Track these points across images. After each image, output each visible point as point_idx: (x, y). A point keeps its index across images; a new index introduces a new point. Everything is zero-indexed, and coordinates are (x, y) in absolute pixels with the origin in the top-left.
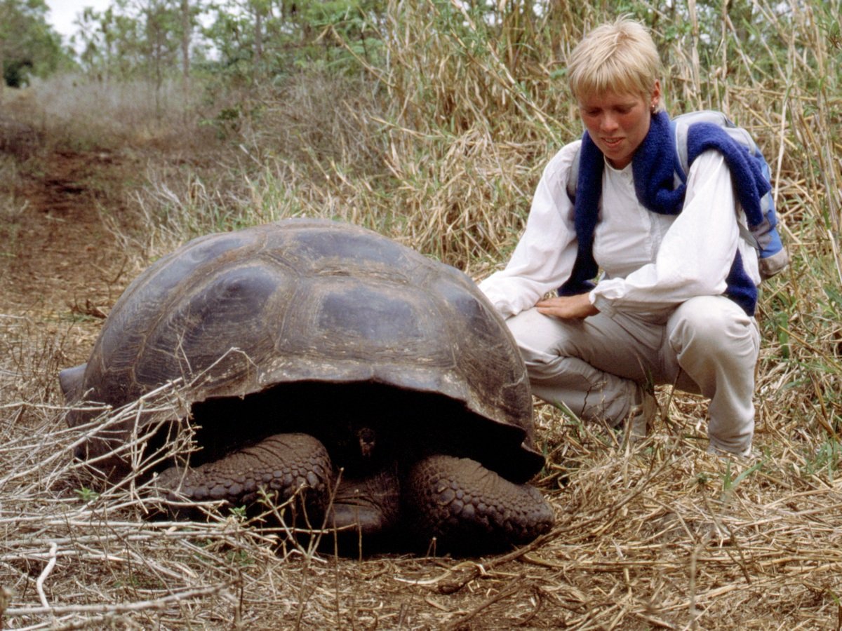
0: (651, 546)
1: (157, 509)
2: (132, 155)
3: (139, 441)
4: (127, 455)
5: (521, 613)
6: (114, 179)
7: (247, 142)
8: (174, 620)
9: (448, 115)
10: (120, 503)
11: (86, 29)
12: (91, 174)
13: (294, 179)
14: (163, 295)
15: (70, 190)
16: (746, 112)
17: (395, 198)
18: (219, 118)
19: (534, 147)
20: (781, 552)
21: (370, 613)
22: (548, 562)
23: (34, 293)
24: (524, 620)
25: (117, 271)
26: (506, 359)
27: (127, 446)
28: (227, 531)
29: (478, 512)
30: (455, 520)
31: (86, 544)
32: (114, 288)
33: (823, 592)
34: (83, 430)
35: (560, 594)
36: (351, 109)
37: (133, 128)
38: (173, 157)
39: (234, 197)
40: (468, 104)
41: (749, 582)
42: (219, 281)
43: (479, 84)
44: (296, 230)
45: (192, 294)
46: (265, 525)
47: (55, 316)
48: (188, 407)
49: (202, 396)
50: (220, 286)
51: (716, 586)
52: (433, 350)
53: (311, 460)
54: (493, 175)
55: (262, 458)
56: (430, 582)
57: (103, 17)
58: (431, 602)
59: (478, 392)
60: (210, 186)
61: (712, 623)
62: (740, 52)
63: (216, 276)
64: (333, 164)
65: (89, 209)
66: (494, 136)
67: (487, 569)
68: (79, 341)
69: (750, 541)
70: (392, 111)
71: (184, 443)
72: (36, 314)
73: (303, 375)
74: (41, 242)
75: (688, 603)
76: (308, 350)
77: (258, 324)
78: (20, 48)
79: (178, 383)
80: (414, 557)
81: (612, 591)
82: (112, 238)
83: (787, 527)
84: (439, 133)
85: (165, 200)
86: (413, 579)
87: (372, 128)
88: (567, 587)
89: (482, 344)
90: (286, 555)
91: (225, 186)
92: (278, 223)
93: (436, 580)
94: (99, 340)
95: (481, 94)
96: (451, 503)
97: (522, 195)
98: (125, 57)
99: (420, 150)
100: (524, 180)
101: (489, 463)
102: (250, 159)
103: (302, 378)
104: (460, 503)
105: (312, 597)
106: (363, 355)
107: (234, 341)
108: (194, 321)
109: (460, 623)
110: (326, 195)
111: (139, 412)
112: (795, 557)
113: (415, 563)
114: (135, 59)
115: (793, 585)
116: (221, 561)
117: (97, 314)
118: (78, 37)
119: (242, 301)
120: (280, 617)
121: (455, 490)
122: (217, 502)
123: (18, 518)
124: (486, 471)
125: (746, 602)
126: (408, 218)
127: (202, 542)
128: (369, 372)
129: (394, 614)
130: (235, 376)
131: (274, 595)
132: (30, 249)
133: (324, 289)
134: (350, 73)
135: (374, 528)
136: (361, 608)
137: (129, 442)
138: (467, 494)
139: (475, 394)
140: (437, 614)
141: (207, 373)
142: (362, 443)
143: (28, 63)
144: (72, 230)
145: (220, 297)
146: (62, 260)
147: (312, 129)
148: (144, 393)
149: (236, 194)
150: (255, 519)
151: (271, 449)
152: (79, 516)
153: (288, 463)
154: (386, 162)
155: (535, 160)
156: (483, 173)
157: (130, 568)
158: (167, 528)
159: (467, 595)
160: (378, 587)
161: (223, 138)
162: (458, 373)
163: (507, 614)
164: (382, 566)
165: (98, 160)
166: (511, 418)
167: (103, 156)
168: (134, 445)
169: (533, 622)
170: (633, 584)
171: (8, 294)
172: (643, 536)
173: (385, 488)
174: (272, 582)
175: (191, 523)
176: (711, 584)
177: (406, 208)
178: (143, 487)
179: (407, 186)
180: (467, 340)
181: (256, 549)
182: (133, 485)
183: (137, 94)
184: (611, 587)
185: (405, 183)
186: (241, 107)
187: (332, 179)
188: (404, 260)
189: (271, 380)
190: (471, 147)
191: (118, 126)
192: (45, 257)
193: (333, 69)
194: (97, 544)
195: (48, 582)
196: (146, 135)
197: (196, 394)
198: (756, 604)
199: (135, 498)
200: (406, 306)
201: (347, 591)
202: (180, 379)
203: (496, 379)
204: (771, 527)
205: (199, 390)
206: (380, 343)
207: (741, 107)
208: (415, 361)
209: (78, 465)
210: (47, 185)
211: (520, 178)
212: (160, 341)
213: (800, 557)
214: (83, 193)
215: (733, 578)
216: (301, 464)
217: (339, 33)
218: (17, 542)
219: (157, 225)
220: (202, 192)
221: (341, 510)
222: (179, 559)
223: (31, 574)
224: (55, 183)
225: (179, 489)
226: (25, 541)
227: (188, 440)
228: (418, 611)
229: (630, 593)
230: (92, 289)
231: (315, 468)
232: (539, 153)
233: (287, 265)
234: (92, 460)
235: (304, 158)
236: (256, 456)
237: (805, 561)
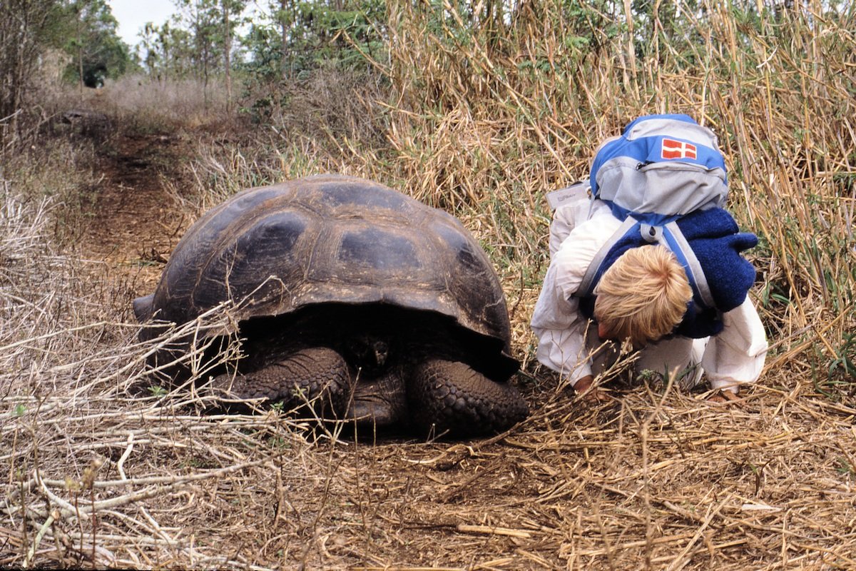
0: (605, 431)
1: (213, 406)
2: (186, 137)
3: (197, 352)
4: (188, 363)
5: (503, 485)
6: (173, 156)
7: (277, 125)
8: (227, 493)
9: (437, 98)
10: (183, 401)
11: (148, 39)
12: (154, 152)
13: (315, 152)
14: (215, 236)
15: (138, 165)
16: (674, 94)
17: (395, 166)
18: (255, 106)
19: (505, 123)
20: (709, 434)
21: (383, 486)
22: (523, 444)
23: (110, 245)
24: (505, 490)
25: (176, 227)
26: (488, 283)
27: (188, 356)
28: (268, 421)
29: (468, 404)
30: (450, 411)
31: (156, 434)
32: (173, 240)
33: (743, 464)
34: (154, 343)
35: (534, 469)
36: (359, 96)
37: (186, 116)
38: (219, 137)
39: (267, 168)
40: (452, 91)
41: (684, 457)
42: (260, 224)
43: (461, 75)
44: (320, 183)
45: (238, 235)
46: (298, 417)
47: (127, 262)
48: (236, 323)
49: (247, 316)
50: (260, 228)
51: (657, 461)
52: (430, 277)
53: (331, 370)
54: (473, 146)
55: (292, 369)
56: (430, 461)
57: (160, 30)
58: (431, 477)
59: (466, 310)
60: (249, 159)
61: (655, 489)
62: (668, 46)
63: (258, 220)
64: (345, 139)
65: (153, 180)
66: (474, 115)
67: (475, 450)
68: (147, 281)
69: (685, 425)
70: (392, 97)
71: (233, 353)
72: (113, 261)
73: (327, 297)
74: (115, 206)
75: (636, 474)
76: (330, 278)
77: (291, 258)
78: (96, 56)
79: (227, 305)
80: (417, 442)
81: (575, 466)
82: (171, 201)
83: (713, 415)
84: (430, 113)
85: (213, 170)
86: (416, 459)
87: (376, 111)
88: (540, 464)
89: (468, 272)
90: (316, 440)
91: (260, 160)
92: (306, 178)
93: (434, 460)
94: (163, 279)
95: (463, 83)
96: (446, 397)
97: (497, 161)
98: (178, 61)
99: (414, 128)
100: (498, 150)
101: (476, 366)
102: (279, 138)
103: (326, 300)
104: (454, 398)
105: (336, 474)
106: (374, 281)
107: (272, 272)
108: (240, 257)
109: (455, 493)
110: (340, 165)
111: (198, 328)
112: (720, 438)
113: (419, 447)
114: (187, 63)
115: (720, 459)
116: (263, 446)
117: (160, 260)
118: (141, 47)
119: (278, 240)
120: (311, 490)
121: (450, 387)
122: (260, 399)
123: (103, 415)
124: (474, 372)
125: (682, 473)
126: (406, 181)
127: (249, 432)
128: (379, 295)
129: (402, 487)
130: (273, 300)
131: (306, 472)
132: (107, 212)
133: (343, 229)
134: (358, 68)
135: (384, 419)
136: (376, 482)
137: (189, 352)
138: (459, 390)
139: (463, 312)
140: (436, 487)
141: (251, 298)
142: (378, 354)
143: (102, 68)
144: (140, 196)
145: (260, 236)
146: (132, 219)
147: (329, 113)
148: (201, 313)
149: (269, 166)
150: (290, 411)
151: (300, 362)
152: (151, 412)
153: (314, 373)
154: (388, 136)
155: (506, 134)
156: (465, 145)
157: (192, 453)
158: (221, 420)
159: (460, 471)
160: (388, 466)
161: (258, 122)
162: (449, 295)
163: (491, 486)
164: (391, 450)
165: (159, 141)
166: (492, 331)
167: (163, 138)
168: (194, 355)
169: (513, 491)
170: (592, 460)
171: (90, 246)
172: (598, 422)
173: (392, 387)
174: (304, 461)
175: (239, 415)
176: (654, 459)
177: (405, 173)
178: (201, 388)
179: (404, 155)
180: (457, 269)
181: (291, 436)
182: (193, 386)
183: (190, 89)
184: (575, 463)
185: (403, 153)
186: (273, 97)
187: (345, 152)
188: (406, 206)
189: (301, 303)
190: (455, 124)
191: (174, 115)
192: (118, 217)
193: (344, 64)
194: (164, 434)
195: (126, 464)
196: (197, 122)
197: (242, 314)
198: (690, 474)
199: (195, 397)
200: (408, 243)
201: (364, 469)
202: (230, 301)
203: (479, 300)
204: (700, 414)
205: (244, 311)
206: (388, 272)
207: (669, 89)
208: (416, 286)
209: (150, 372)
210: (119, 162)
211: (495, 148)
212: (213, 273)
213: (724, 438)
214: (148, 167)
215: (670, 455)
216: (324, 374)
217: (350, 36)
218: (101, 434)
219: (207, 188)
220: (243, 164)
221: (358, 406)
222: (230, 445)
223: (112, 459)
224: (126, 159)
225: (230, 389)
226: (108, 433)
227: (236, 350)
228: (421, 484)
229: (589, 468)
230: (157, 241)
231: (335, 377)
232: (509, 129)
233: (313, 211)
234: (160, 368)
235: (322, 135)
236: (288, 368)
237: (728, 441)
